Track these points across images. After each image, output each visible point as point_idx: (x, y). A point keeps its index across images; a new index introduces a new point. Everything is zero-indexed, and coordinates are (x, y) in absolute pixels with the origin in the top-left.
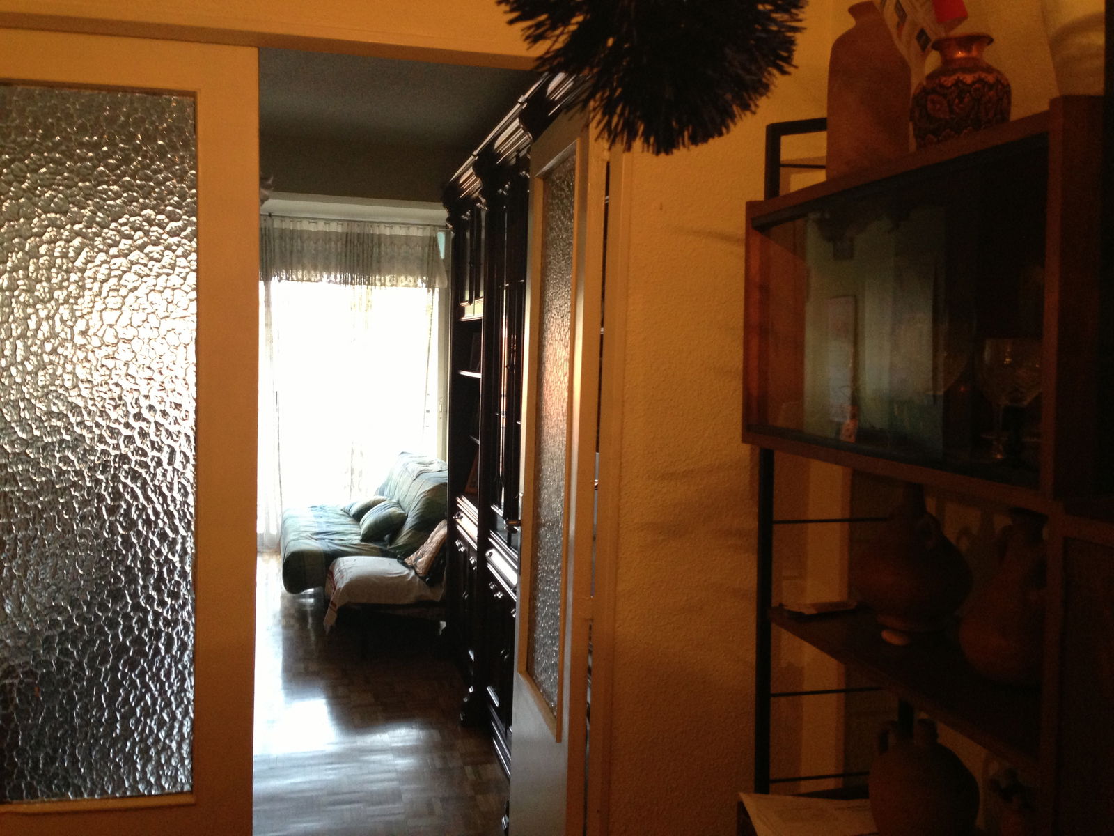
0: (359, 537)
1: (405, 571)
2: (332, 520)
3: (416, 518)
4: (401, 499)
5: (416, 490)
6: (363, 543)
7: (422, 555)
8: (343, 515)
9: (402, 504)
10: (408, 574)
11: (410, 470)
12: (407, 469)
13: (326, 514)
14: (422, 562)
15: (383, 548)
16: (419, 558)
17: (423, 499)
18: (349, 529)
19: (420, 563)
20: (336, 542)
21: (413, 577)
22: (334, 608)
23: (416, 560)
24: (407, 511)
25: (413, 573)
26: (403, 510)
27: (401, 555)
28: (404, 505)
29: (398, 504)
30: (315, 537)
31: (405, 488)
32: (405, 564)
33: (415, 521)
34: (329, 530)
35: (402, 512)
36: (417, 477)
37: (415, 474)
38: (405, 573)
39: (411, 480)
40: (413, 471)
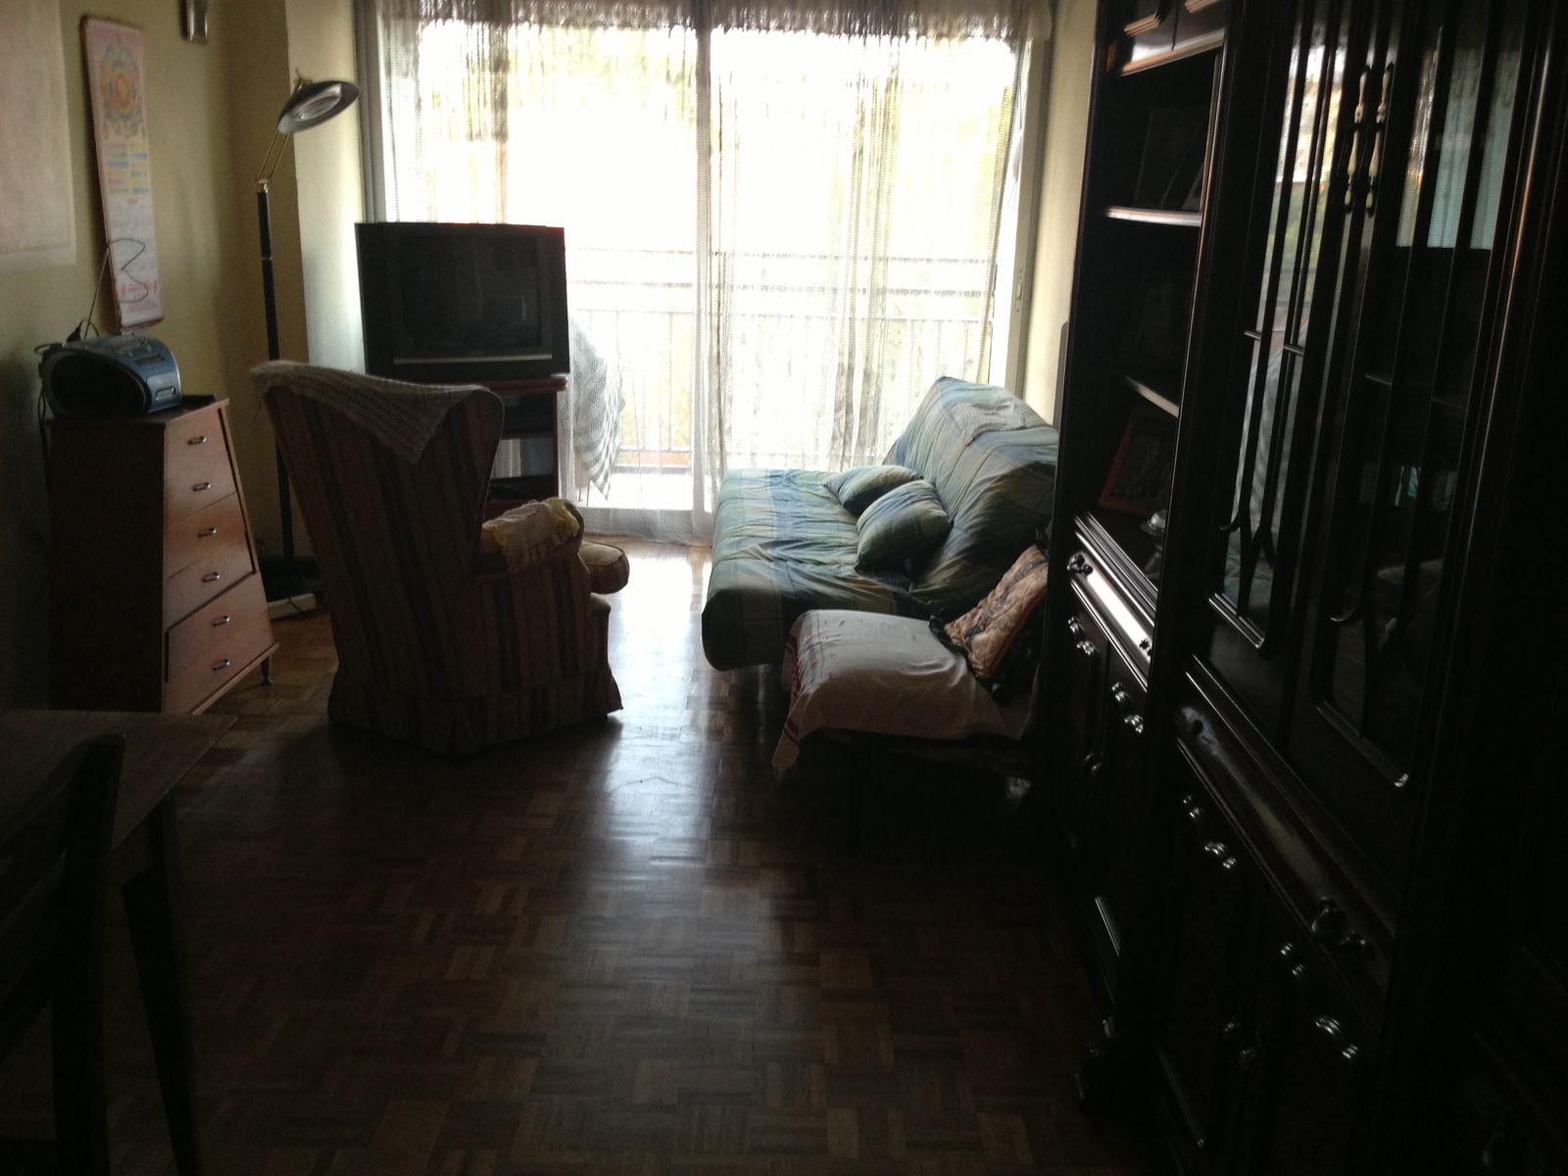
0: (853, 558)
1: (945, 660)
2: (807, 510)
3: (972, 535)
4: (940, 480)
5: (973, 472)
6: (861, 578)
7: (984, 626)
8: (828, 498)
9: (940, 492)
10: (953, 670)
11: (958, 418)
12: (952, 417)
13: (796, 495)
14: (984, 643)
15: (901, 590)
16: (977, 630)
17: (989, 494)
18: (837, 534)
19: (979, 645)
20: (808, 568)
21: (963, 678)
22: (793, 734)
23: (970, 634)
24: (951, 509)
25: (962, 668)
26: (944, 508)
27: (940, 611)
28: (947, 495)
29: (934, 494)
30: (769, 552)
31: (948, 459)
32: (944, 639)
33: (967, 540)
34: (798, 534)
35: (941, 513)
36: (974, 440)
37: (971, 431)
38: (947, 667)
39: (959, 443)
40: (966, 425)
